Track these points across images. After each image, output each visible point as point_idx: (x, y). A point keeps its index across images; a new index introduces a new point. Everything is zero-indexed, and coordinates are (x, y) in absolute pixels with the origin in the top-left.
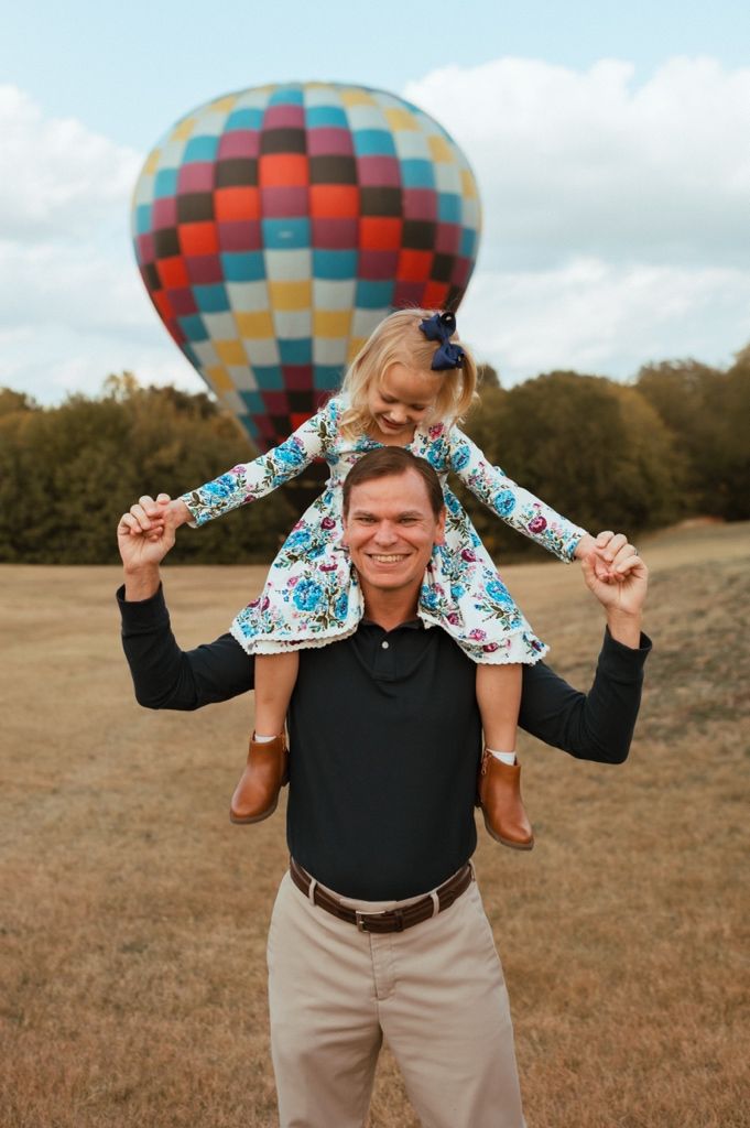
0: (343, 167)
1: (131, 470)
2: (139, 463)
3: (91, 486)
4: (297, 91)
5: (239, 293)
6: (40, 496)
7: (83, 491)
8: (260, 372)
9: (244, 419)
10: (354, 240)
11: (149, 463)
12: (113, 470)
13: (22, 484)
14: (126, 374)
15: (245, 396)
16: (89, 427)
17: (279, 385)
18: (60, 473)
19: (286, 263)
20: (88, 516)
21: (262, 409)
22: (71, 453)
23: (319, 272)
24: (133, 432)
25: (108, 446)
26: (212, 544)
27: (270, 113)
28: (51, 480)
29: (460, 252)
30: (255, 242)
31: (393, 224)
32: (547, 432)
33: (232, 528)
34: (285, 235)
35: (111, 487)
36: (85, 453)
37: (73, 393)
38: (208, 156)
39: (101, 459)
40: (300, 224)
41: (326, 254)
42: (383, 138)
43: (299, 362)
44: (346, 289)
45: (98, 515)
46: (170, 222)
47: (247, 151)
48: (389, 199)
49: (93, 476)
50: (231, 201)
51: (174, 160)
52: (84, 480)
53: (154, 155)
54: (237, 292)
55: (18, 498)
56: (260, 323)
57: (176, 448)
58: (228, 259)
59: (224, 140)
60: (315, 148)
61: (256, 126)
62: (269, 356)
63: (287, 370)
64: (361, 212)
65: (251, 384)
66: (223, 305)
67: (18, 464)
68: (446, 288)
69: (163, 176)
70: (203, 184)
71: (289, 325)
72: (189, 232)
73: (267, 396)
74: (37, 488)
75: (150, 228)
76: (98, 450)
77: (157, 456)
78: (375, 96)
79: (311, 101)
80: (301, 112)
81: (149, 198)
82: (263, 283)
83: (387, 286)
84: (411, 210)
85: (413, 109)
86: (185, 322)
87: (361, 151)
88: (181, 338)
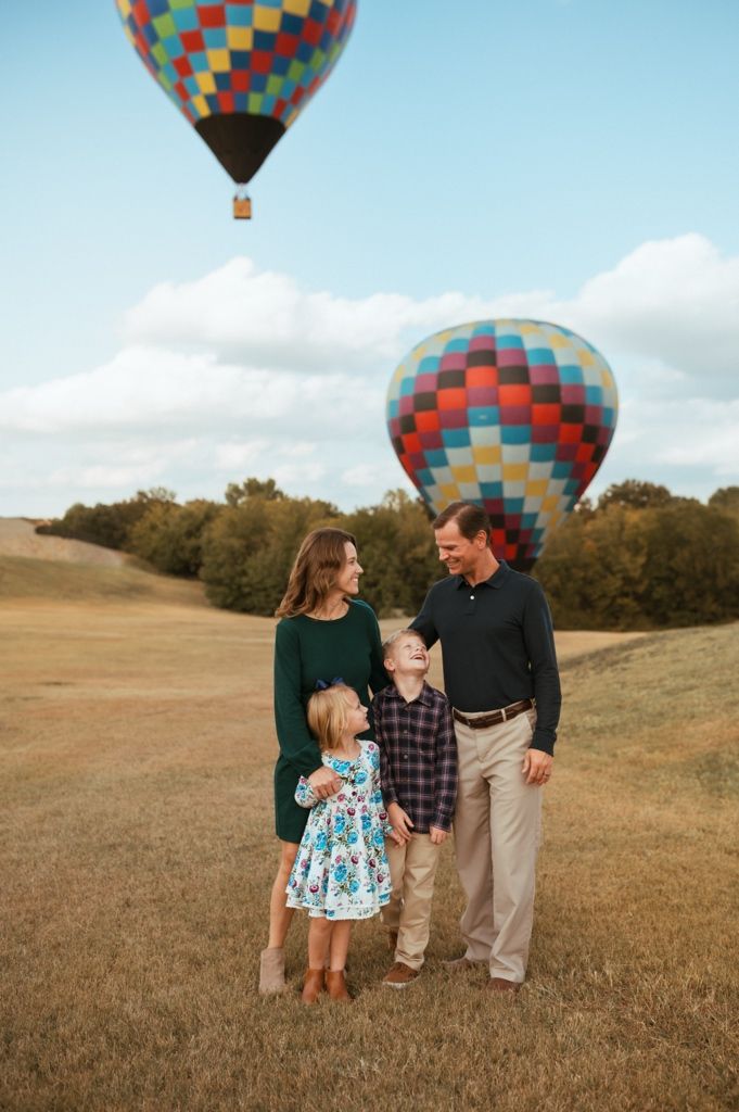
0: (520, 373)
1: (396, 560)
2: (402, 556)
4: (490, 326)
5: (454, 455)
10: (529, 420)
11: (408, 556)
12: (384, 560)
14: (399, 490)
16: (370, 532)
19: (484, 435)
23: (506, 440)
24: (400, 534)
25: (382, 545)
27: (474, 341)
29: (603, 423)
30: (461, 422)
31: (554, 408)
32: (682, 542)
34: (483, 417)
35: (383, 572)
37: (360, 508)
38: (434, 369)
39: (377, 552)
40: (493, 410)
41: (510, 428)
42: (548, 354)
43: (493, 496)
44: (524, 451)
45: (374, 590)
46: (410, 411)
47: (459, 365)
48: (551, 392)
50: (449, 396)
51: (413, 373)
53: (400, 368)
54: (451, 453)
56: (467, 473)
58: (446, 433)
59: (444, 359)
60: (502, 362)
61: (464, 350)
62: (475, 494)
63: (485, 501)
64: (534, 400)
66: (443, 462)
68: (592, 447)
69: (406, 381)
70: (431, 387)
71: (487, 473)
72: (421, 416)
75: (397, 414)
76: (374, 546)
77: (414, 551)
78: (542, 327)
79: (500, 332)
80: (492, 339)
81: (397, 396)
82: (468, 449)
83: (552, 448)
84: (566, 398)
85: (567, 333)
86: (420, 473)
87: (532, 362)
88: (418, 484)
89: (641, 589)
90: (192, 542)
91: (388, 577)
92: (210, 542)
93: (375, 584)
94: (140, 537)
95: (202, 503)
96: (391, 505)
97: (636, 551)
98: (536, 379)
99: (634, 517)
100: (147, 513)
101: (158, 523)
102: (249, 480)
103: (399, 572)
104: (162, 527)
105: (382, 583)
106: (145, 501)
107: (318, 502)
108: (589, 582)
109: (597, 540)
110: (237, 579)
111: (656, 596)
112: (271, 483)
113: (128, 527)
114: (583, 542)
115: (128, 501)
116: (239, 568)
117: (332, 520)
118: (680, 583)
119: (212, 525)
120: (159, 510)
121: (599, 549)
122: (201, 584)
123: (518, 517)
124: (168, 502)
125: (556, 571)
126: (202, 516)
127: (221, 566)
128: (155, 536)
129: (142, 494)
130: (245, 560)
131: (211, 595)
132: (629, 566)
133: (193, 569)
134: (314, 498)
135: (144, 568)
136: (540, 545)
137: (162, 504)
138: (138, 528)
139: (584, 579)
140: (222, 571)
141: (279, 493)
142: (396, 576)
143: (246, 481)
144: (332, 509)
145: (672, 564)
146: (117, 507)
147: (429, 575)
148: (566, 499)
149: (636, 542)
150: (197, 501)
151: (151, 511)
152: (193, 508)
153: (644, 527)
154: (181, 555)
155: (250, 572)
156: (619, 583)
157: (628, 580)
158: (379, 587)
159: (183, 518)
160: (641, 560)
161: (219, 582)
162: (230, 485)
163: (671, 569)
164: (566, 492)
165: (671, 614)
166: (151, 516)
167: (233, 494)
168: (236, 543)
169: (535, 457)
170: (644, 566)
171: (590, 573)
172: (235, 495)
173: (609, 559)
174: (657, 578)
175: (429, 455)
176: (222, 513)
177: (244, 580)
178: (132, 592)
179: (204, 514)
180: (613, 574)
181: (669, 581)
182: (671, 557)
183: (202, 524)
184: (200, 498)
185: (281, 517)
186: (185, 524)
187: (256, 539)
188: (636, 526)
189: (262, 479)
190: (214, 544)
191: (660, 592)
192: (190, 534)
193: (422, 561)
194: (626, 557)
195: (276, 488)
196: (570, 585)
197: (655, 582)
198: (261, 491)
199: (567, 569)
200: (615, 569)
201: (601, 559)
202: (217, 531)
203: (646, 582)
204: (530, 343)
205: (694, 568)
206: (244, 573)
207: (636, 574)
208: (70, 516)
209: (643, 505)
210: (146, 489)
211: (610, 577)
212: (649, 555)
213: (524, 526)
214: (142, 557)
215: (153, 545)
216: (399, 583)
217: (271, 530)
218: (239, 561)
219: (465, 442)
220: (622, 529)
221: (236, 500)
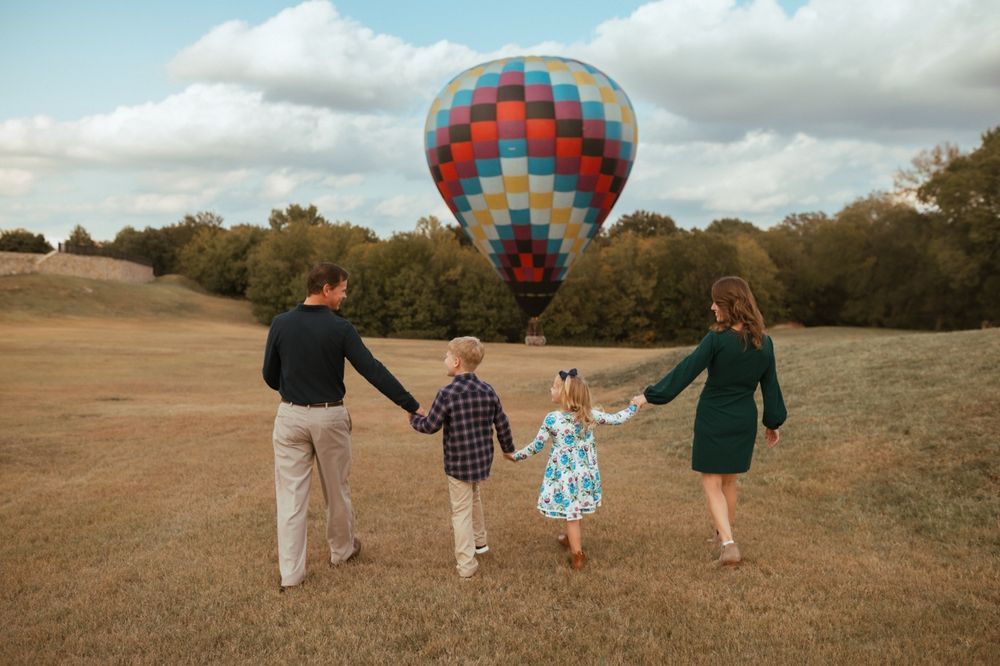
0: (547, 108)
1: (431, 283)
2: (436, 278)
3: (406, 291)
4: (520, 61)
5: (488, 183)
6: (376, 296)
7: (402, 294)
8: (500, 229)
9: (491, 255)
10: (554, 152)
11: (442, 278)
12: (420, 282)
13: (365, 289)
14: (432, 218)
15: (492, 242)
16: (407, 255)
17: (511, 236)
18: (388, 283)
19: (513, 165)
20: (404, 309)
21: (502, 251)
22: (395, 271)
23: (532, 170)
24: (434, 258)
25: (418, 267)
26: (479, 329)
27: (504, 75)
28: (382, 287)
29: (621, 155)
30: (495, 153)
31: (577, 141)
32: (690, 267)
33: (491, 319)
34: (512, 149)
35: (419, 292)
36: (403, 271)
37: (397, 233)
38: (466, 102)
39: (413, 274)
40: (521, 142)
41: (537, 160)
42: (572, 89)
43: (523, 223)
44: (548, 181)
46: (446, 142)
47: (490, 99)
48: (575, 126)
49: (408, 285)
50: (482, 128)
51: (448, 106)
52: (403, 288)
53: (437, 101)
54: (485, 182)
55: (363, 297)
56: (499, 201)
57: (459, 269)
58: (480, 163)
59: (476, 93)
60: (529, 97)
61: (495, 84)
62: (503, 218)
63: (516, 228)
64: (557, 136)
65: (496, 236)
66: (478, 190)
67: (363, 275)
68: (611, 178)
69: (441, 113)
70: (465, 119)
71: (517, 202)
72: (456, 147)
73: (504, 243)
74: (374, 291)
75: (435, 145)
76: (412, 269)
77: (447, 274)
78: (568, 64)
79: (528, 68)
80: (521, 75)
81: (434, 127)
82: (500, 177)
83: (573, 179)
84: (588, 133)
85: (592, 70)
86: (456, 200)
87: (558, 97)
88: (455, 209)
89: (652, 309)
90: (239, 264)
91: (423, 297)
92: (256, 264)
93: (411, 304)
94: (188, 259)
95: (248, 227)
96: (424, 232)
97: (648, 276)
98: (561, 114)
99: (645, 244)
100: (195, 237)
101: (206, 246)
102: (291, 206)
103: (433, 292)
104: (210, 250)
105: (418, 302)
106: (193, 225)
107: (357, 227)
108: (605, 303)
109: (613, 265)
110: (282, 299)
111: (665, 315)
112: (313, 210)
113: (177, 250)
114: (601, 266)
115: (177, 225)
116: (283, 289)
117: (371, 245)
118: (687, 304)
119: (259, 249)
120: (206, 234)
121: (615, 272)
122: (247, 303)
123: (545, 242)
124: (214, 227)
125: (577, 293)
126: (247, 241)
127: (267, 286)
128: (203, 258)
129: (190, 219)
130: (290, 280)
131: (257, 313)
132: (642, 288)
133: (239, 289)
134: (353, 224)
135: (192, 288)
136: (566, 269)
137: (209, 228)
138: (187, 251)
139: (600, 300)
140: (268, 291)
141: (322, 220)
142: (430, 296)
143: (289, 208)
144: (369, 235)
145: (679, 286)
146: (166, 231)
147: (460, 296)
148: (588, 227)
149: (648, 266)
150: (242, 226)
151: (199, 235)
152: (238, 233)
153: (655, 253)
154: (226, 275)
155: (295, 292)
156: (633, 303)
157: (640, 301)
158: (415, 307)
159: (229, 241)
160: (653, 283)
161: (265, 301)
162: (273, 211)
163: (680, 292)
164: (587, 220)
165: (677, 331)
166: (199, 240)
167: (277, 218)
168: (281, 265)
169: (558, 187)
170: (655, 289)
171: (607, 295)
172: (278, 221)
173: (624, 281)
174: (666, 299)
175: (465, 182)
176: (267, 237)
177: (289, 299)
178: (182, 310)
179: (251, 238)
180: (627, 295)
181: (677, 302)
182: (678, 280)
183: (248, 247)
184: (245, 224)
185: (323, 240)
186: (231, 247)
187: (300, 261)
188: (648, 252)
189: (305, 206)
190: (261, 266)
191: (669, 311)
192: (236, 257)
193: (454, 283)
194: (639, 280)
195: (317, 215)
196: (589, 305)
197: (663, 303)
198: (303, 216)
199: (587, 291)
200: (629, 291)
201: (617, 282)
202: (262, 254)
203: (656, 303)
204: (557, 79)
205: (699, 290)
206: (289, 293)
207: (648, 296)
208: (120, 239)
209: (652, 233)
210: (194, 214)
211: (625, 299)
212: (660, 279)
213: (550, 251)
214: (190, 278)
215: (201, 266)
216: (433, 302)
217: (314, 253)
218: (284, 282)
219: (497, 171)
220: (636, 255)
221: (280, 224)
